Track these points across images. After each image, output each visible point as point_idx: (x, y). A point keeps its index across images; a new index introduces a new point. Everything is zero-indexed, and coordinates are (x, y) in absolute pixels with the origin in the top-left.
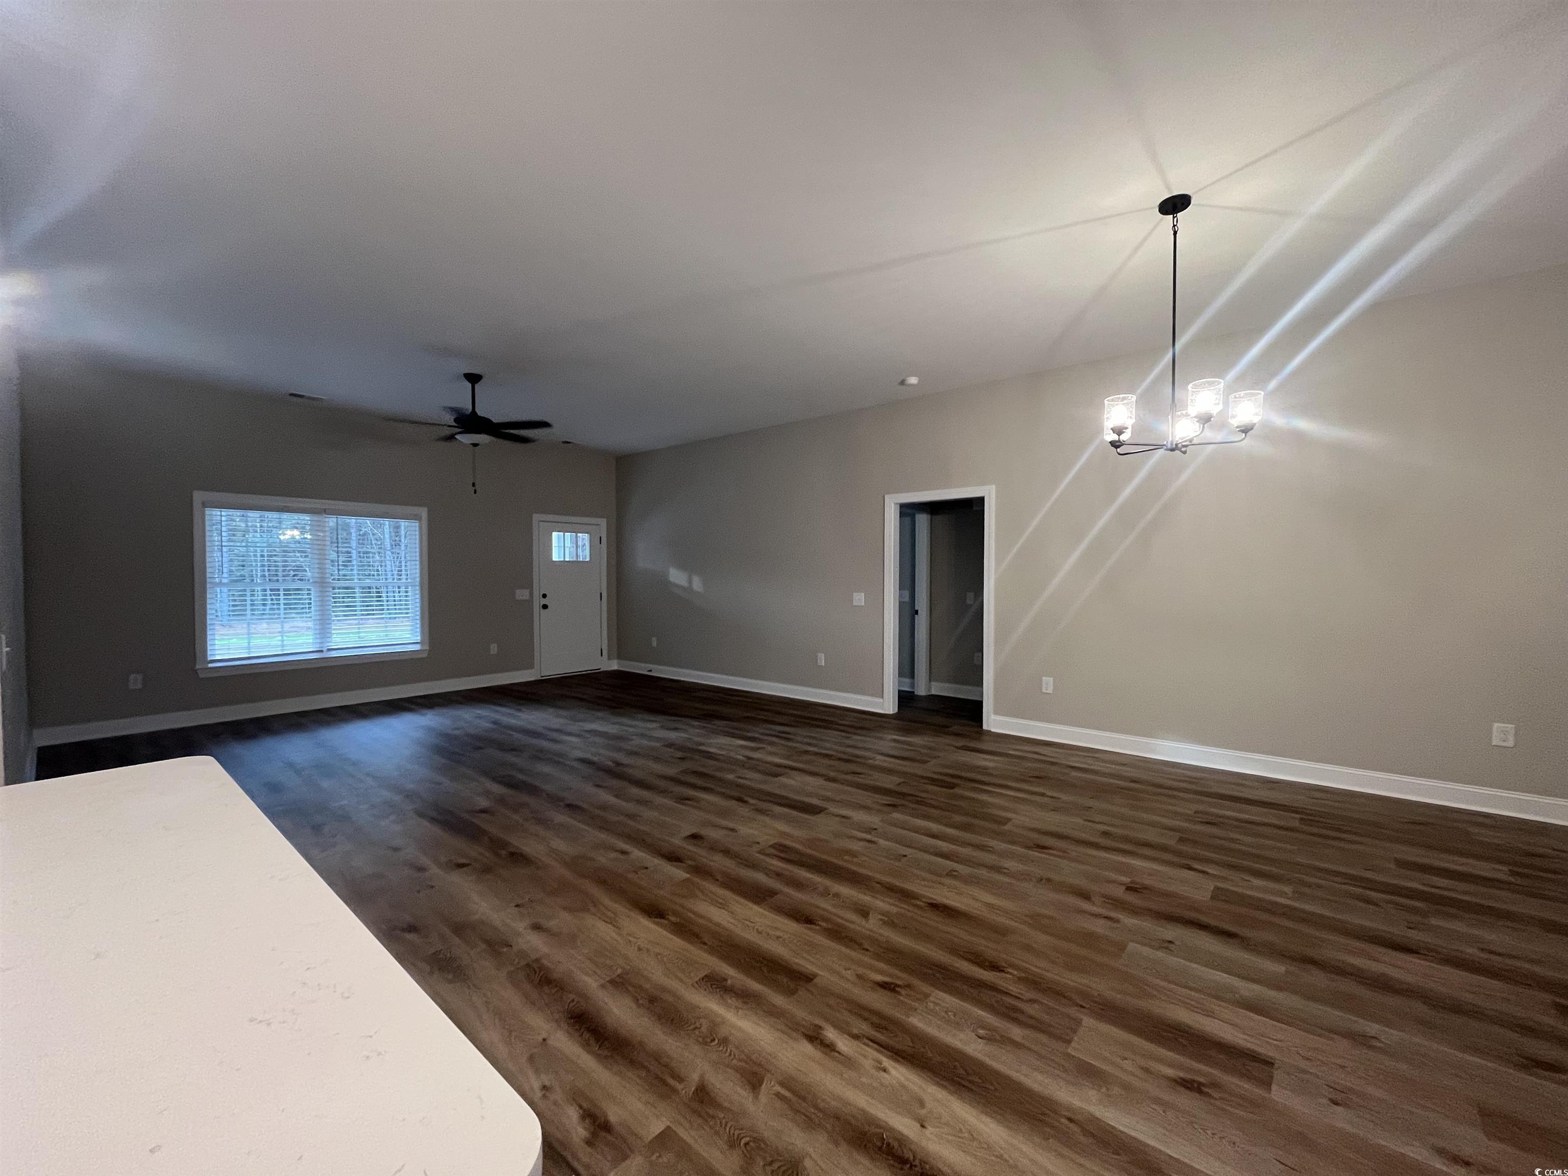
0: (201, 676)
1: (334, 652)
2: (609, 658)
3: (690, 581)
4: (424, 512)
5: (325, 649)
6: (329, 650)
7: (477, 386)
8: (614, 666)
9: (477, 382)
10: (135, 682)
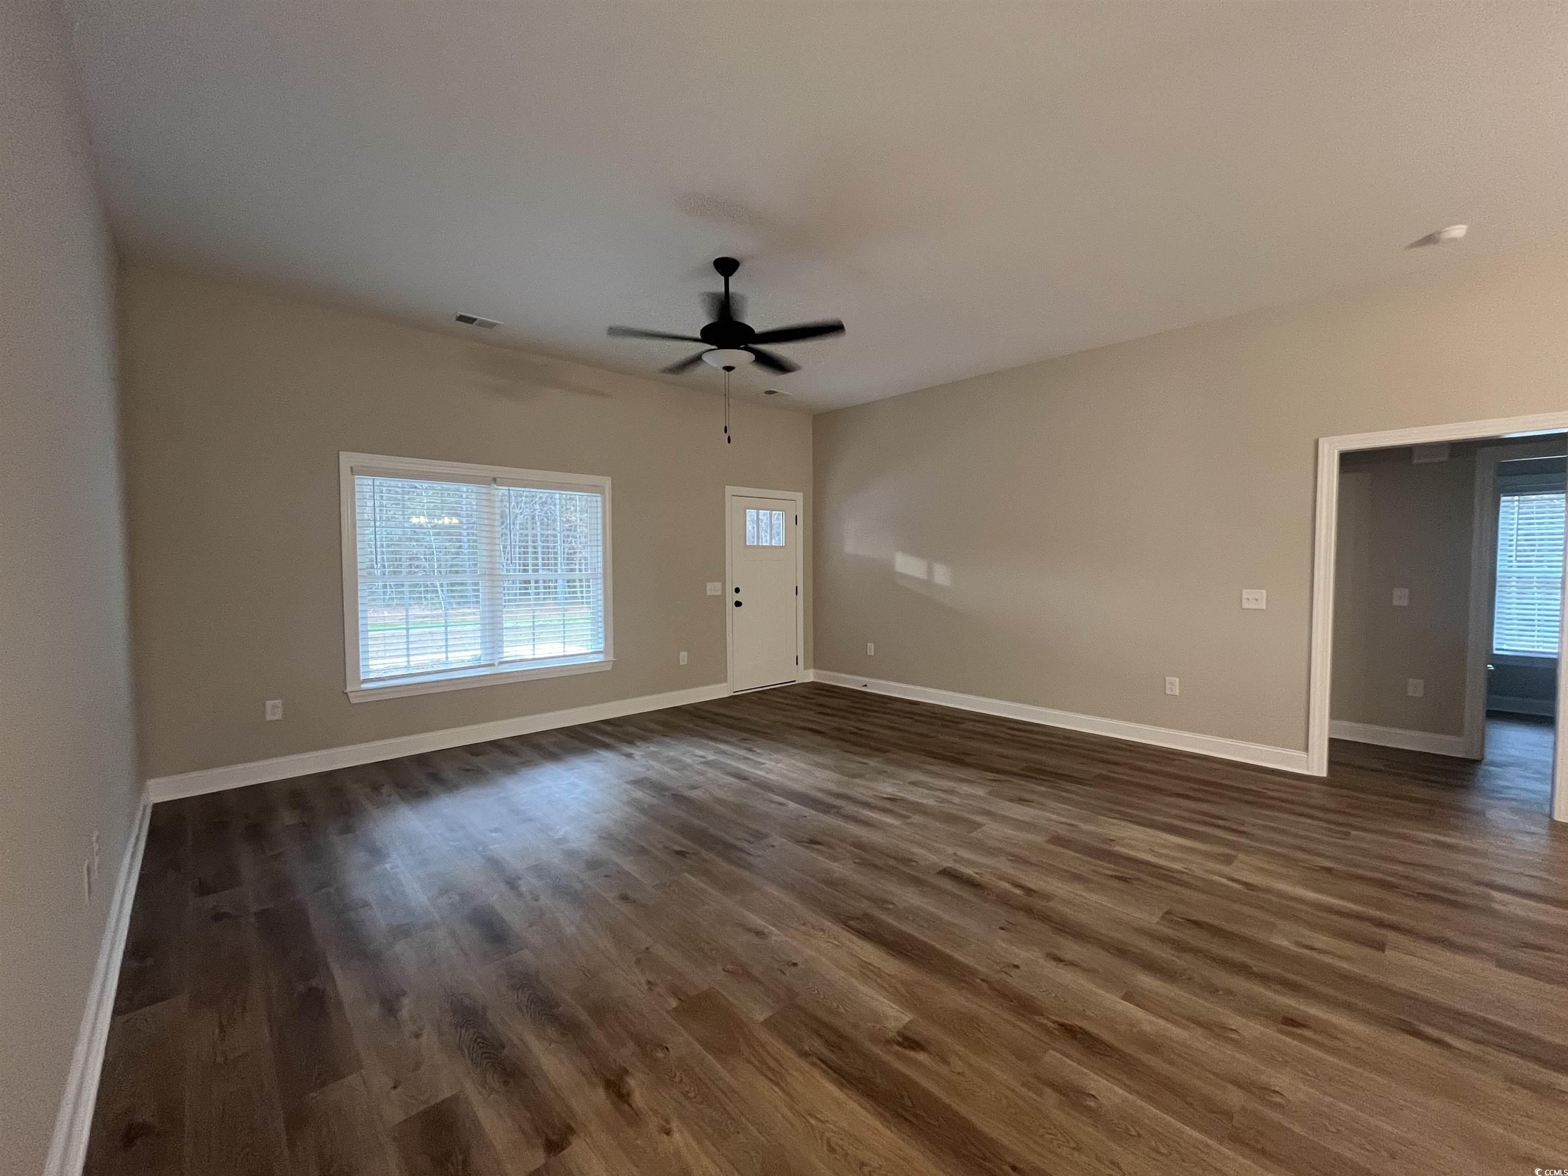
0: (353, 701)
1: (506, 666)
2: (806, 668)
3: (930, 571)
4: (606, 482)
5: (496, 663)
6: (501, 663)
7: (731, 279)
8: (810, 676)
9: (731, 275)
10: (274, 710)
